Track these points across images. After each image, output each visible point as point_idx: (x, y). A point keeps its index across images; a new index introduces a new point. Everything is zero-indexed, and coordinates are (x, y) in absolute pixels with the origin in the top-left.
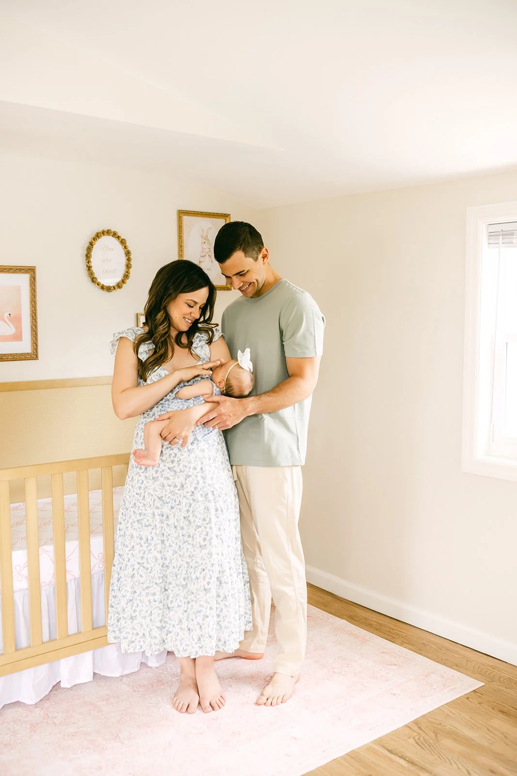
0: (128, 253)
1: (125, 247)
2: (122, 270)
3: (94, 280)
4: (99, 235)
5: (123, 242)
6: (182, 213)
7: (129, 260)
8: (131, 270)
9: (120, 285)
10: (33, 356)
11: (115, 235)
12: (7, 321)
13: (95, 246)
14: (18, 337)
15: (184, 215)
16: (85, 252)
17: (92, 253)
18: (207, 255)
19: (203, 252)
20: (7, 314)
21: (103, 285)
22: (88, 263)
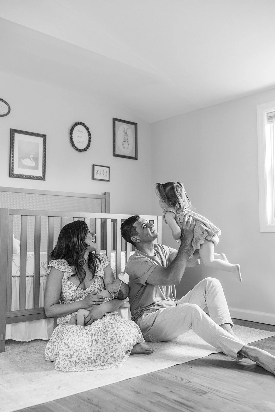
0: (90, 135)
1: (88, 131)
2: (87, 142)
3: (73, 145)
4: (77, 124)
5: (87, 129)
6: (115, 120)
7: (90, 138)
8: (91, 143)
9: (86, 149)
10: (43, 178)
11: (84, 125)
12: (32, 159)
13: (74, 129)
14: (36, 168)
15: (116, 121)
16: (70, 132)
17: (73, 132)
18: (126, 141)
19: (124, 139)
20: (32, 156)
21: (78, 148)
22: (71, 136)
